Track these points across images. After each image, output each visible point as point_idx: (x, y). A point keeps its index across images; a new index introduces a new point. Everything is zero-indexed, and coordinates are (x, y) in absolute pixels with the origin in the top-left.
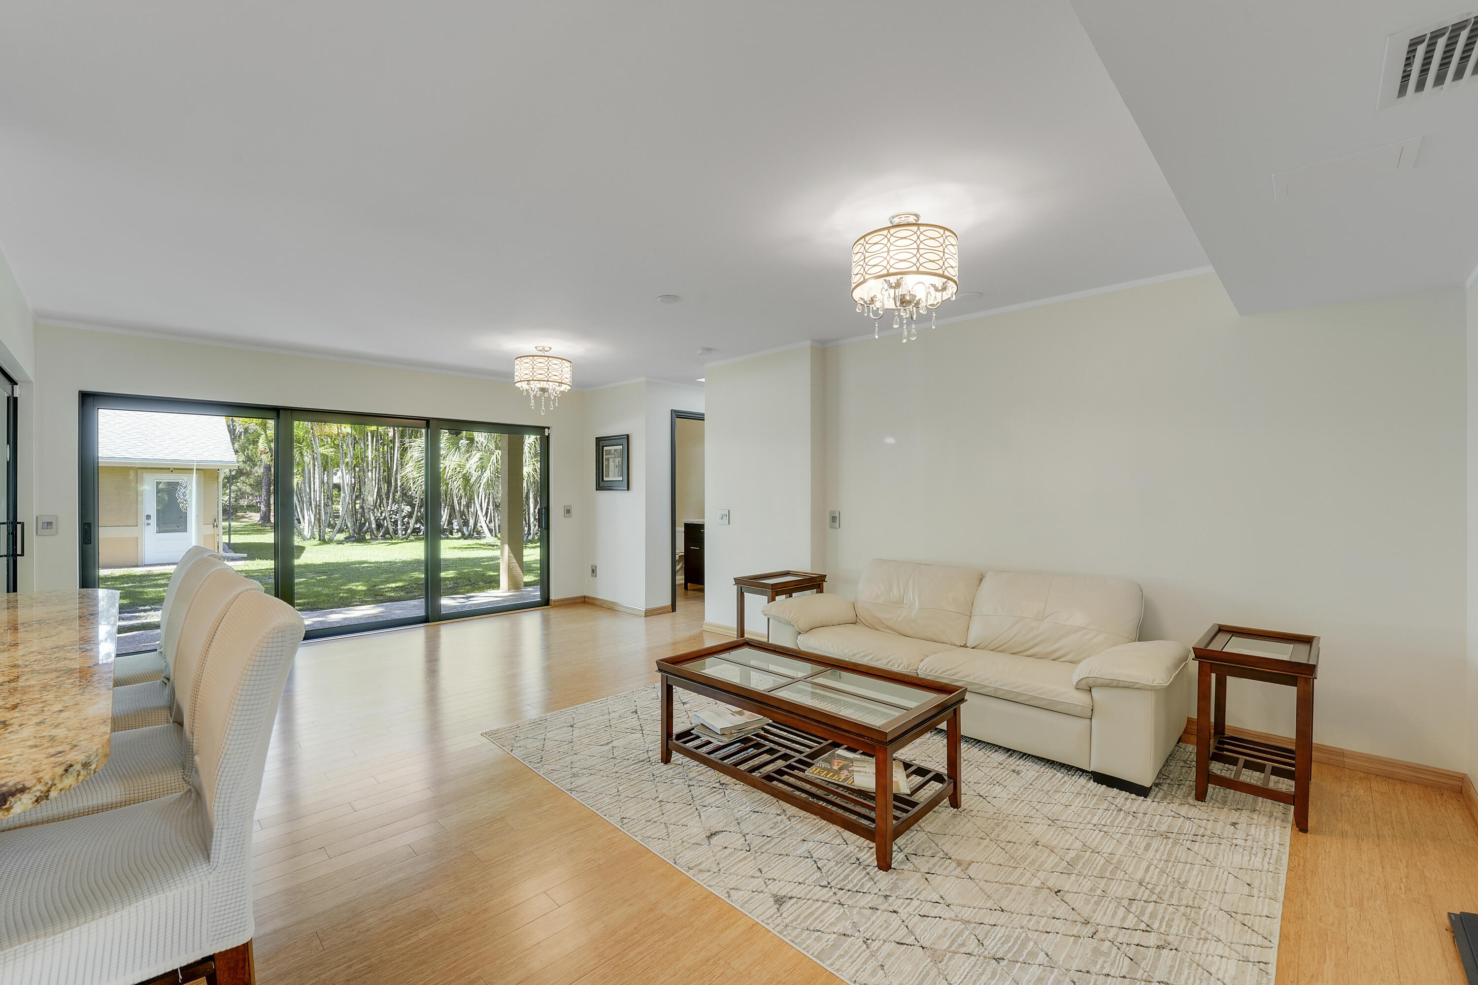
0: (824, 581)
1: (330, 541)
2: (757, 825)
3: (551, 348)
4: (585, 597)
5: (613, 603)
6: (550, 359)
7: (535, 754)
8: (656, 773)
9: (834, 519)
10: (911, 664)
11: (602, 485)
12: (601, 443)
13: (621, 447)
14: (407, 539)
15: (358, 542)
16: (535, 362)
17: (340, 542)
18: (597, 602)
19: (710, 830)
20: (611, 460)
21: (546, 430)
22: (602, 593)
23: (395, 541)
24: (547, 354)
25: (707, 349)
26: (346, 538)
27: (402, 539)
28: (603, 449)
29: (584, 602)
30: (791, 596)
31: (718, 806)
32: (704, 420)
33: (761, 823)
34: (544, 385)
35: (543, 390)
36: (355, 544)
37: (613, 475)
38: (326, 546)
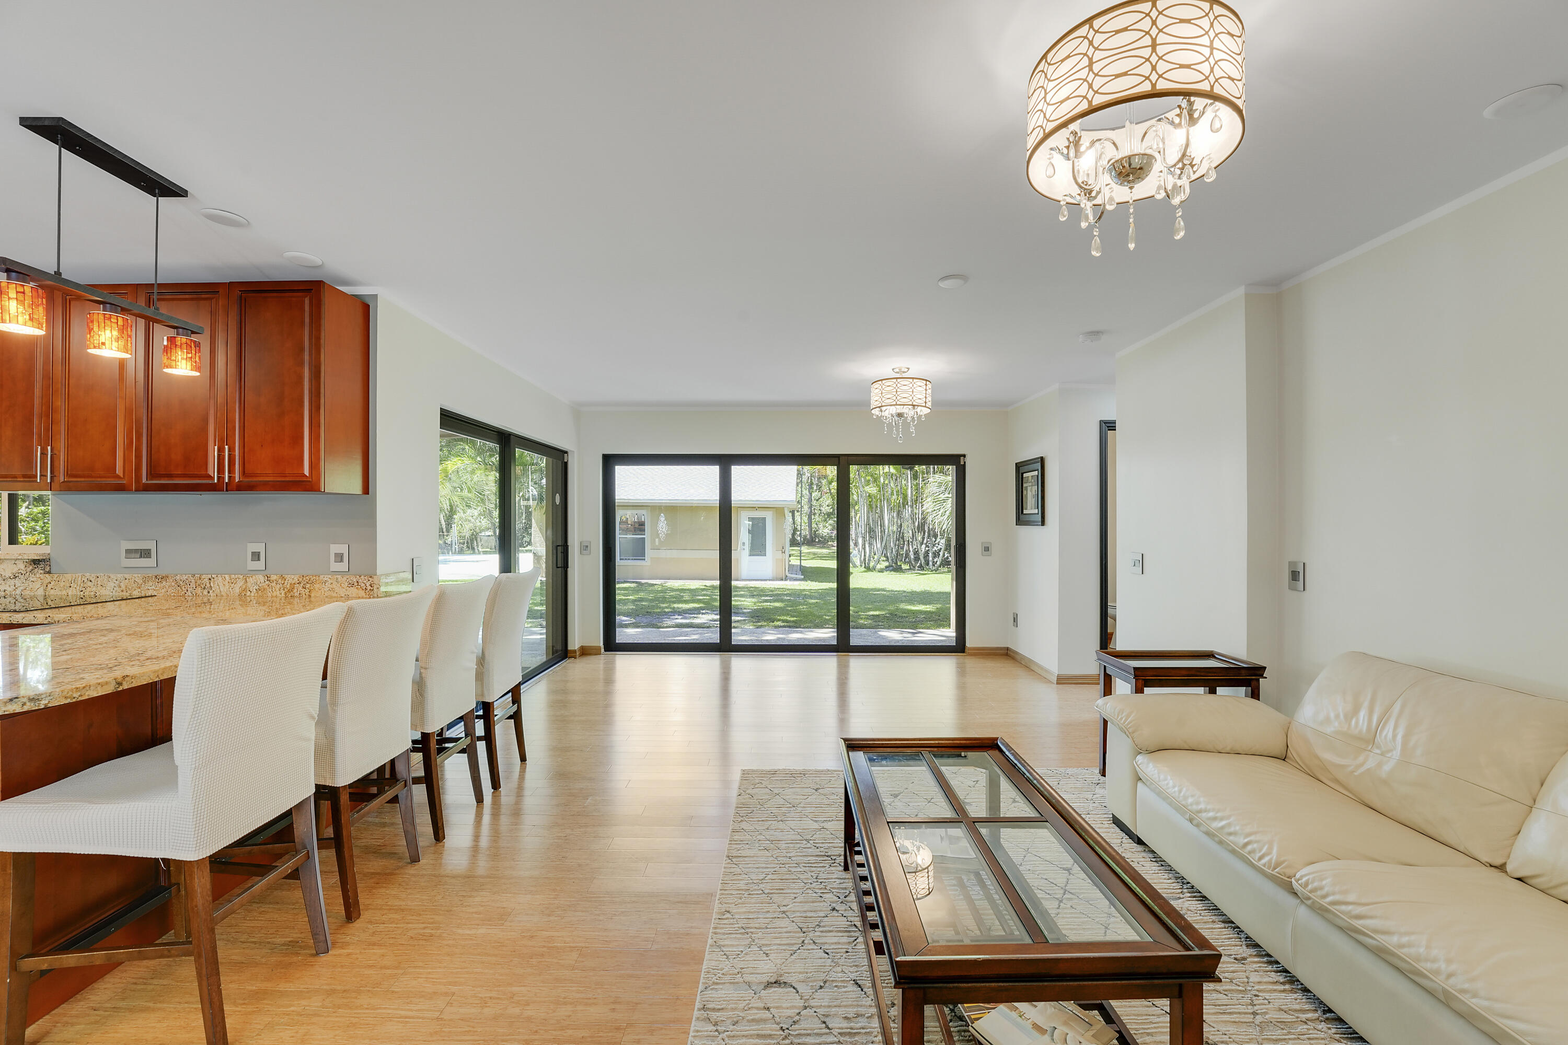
0: (1262, 676)
1: (874, 569)
2: (835, 1004)
3: (908, 369)
4: (1008, 649)
5: (1030, 660)
6: (915, 380)
7: (751, 806)
8: (822, 876)
9: (1294, 575)
10: (1283, 862)
11: (1021, 519)
12: (1020, 468)
13: (1036, 473)
14: (936, 571)
15: (895, 571)
16: (899, 385)
17: (881, 571)
18: (1018, 657)
19: (781, 976)
20: (1029, 488)
21: (962, 458)
22: (1023, 648)
23: (926, 572)
24: (904, 375)
25: (1092, 332)
26: (887, 567)
27: (932, 571)
28: (1022, 475)
29: (1007, 655)
30: (1213, 691)
31: (827, 951)
32: (1115, 430)
33: (844, 1003)
34: (900, 409)
35: (900, 415)
36: (892, 573)
37: (1031, 508)
38: (870, 573)
